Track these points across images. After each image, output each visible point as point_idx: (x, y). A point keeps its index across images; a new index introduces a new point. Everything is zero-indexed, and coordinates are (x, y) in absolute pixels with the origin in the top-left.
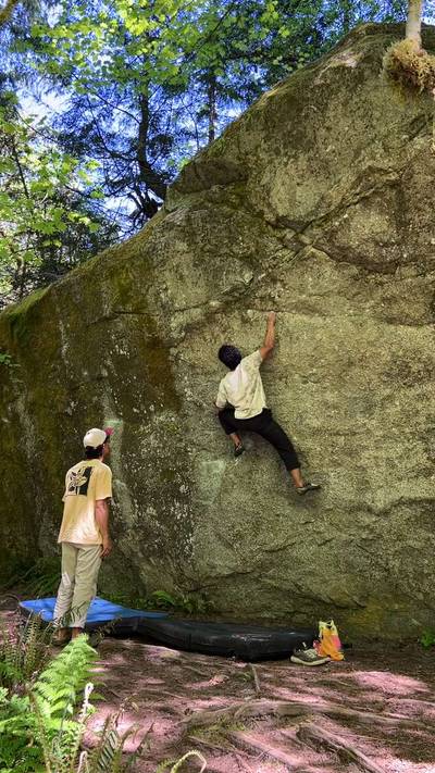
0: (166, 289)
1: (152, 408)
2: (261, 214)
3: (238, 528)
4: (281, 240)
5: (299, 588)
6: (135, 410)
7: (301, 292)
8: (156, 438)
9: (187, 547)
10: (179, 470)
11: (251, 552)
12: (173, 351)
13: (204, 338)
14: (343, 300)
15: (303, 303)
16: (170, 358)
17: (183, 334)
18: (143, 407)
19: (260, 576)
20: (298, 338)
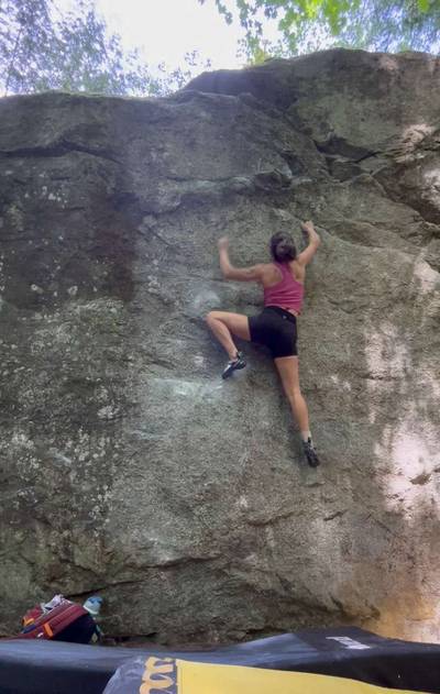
0: (162, 150)
1: (73, 290)
2: (308, 132)
3: (214, 480)
4: (329, 161)
5: (287, 586)
6: (34, 288)
7: (347, 216)
8: (69, 331)
9: (97, 509)
10: (106, 382)
11: (229, 521)
12: (149, 221)
13: (206, 221)
14: (395, 235)
15: (349, 226)
16: (141, 228)
17: (177, 204)
18: (53, 285)
19: (228, 566)
20: (336, 258)
